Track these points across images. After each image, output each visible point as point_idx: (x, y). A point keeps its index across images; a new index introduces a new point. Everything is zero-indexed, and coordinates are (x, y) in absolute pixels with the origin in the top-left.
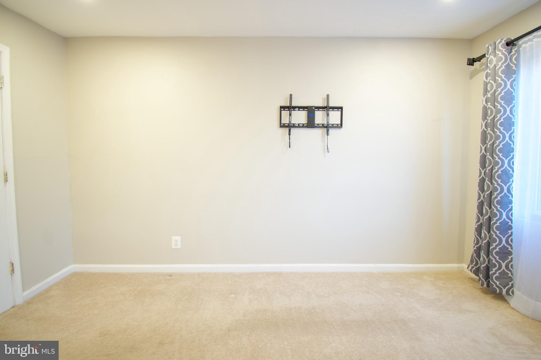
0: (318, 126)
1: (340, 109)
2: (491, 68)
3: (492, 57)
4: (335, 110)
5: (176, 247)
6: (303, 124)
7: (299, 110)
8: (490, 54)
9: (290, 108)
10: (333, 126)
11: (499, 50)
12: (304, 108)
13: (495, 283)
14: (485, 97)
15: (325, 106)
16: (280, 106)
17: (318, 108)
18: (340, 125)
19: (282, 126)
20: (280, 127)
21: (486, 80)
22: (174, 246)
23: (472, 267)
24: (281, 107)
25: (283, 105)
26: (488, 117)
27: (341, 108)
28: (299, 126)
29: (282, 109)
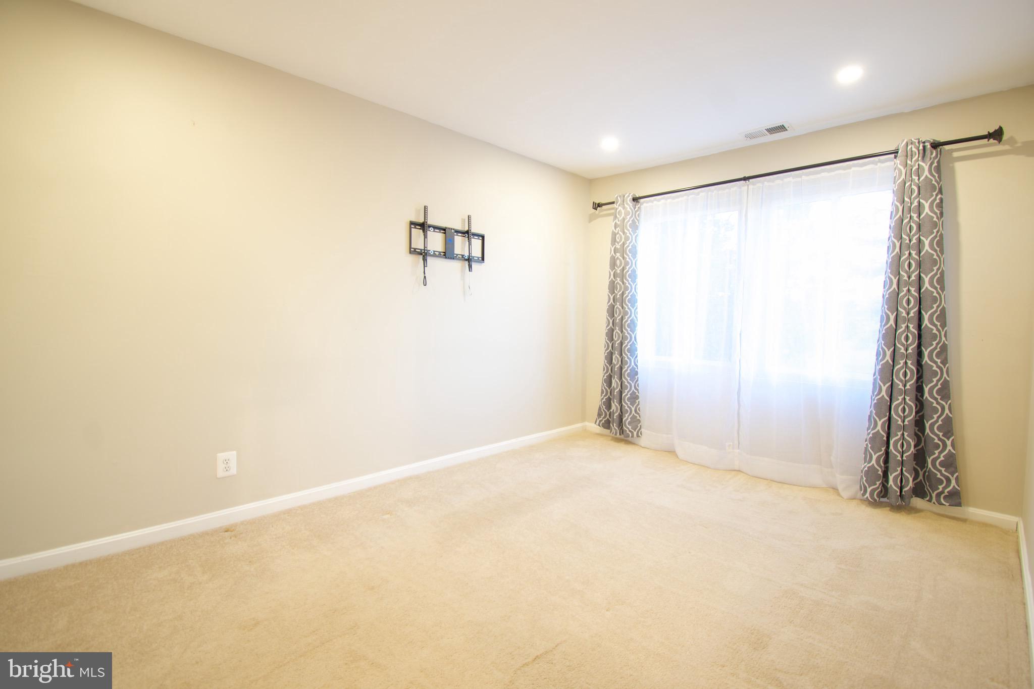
0: (458, 258)
1: (481, 237)
2: (620, 219)
3: (622, 209)
4: (475, 237)
5: (227, 474)
6: (440, 253)
7: (435, 231)
8: (619, 206)
9: (423, 226)
10: (475, 260)
11: (627, 204)
13: (628, 427)
14: (614, 247)
15: (463, 229)
16: (410, 221)
17: (457, 232)
18: (481, 259)
19: (413, 251)
20: (410, 253)
21: (614, 230)
22: (221, 473)
23: (600, 421)
24: (412, 223)
25: (414, 220)
26: (617, 267)
27: (483, 237)
28: (434, 255)
29: (413, 226)
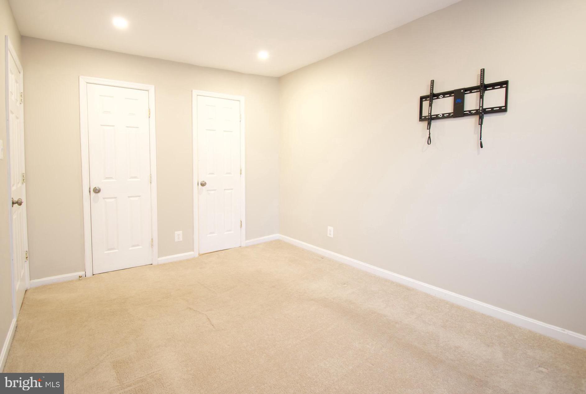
0: (470, 114)
1: (504, 84)
4: (495, 88)
6: (449, 114)
7: (444, 97)
9: (431, 97)
10: (493, 111)
12: (450, 93)
15: (478, 85)
16: (421, 97)
17: (470, 90)
18: (503, 108)
19: (422, 119)
20: (420, 121)
22: (328, 235)
25: (423, 94)
27: (506, 83)
28: (444, 117)
29: (423, 100)
